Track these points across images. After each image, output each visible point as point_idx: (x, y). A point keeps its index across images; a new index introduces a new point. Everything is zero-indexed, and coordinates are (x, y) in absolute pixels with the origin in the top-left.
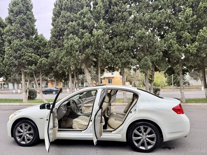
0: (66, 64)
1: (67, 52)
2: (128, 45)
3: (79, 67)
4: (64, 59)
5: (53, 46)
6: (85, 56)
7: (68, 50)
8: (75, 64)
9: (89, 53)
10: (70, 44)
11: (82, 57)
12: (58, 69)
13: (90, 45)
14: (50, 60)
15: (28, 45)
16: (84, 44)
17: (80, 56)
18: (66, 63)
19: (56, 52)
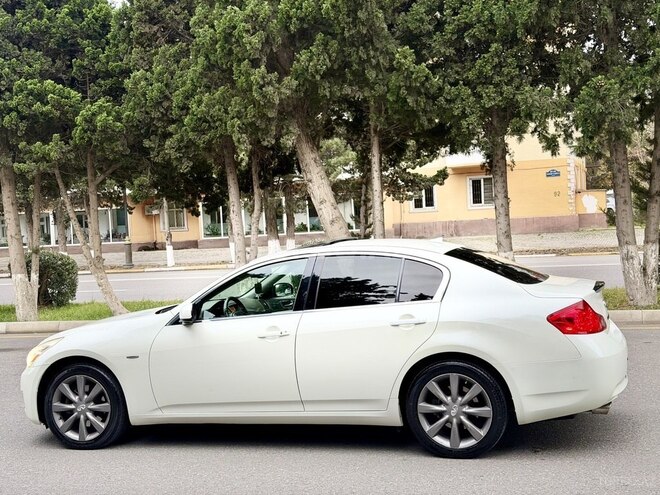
0: (210, 128)
1: (210, 67)
2: (512, 17)
3: (269, 141)
4: (200, 102)
5: (143, 39)
6: (296, 83)
7: (212, 58)
8: (251, 129)
9: (317, 71)
10: (224, 31)
11: (283, 90)
12: (174, 154)
13: (317, 30)
14: (133, 110)
15: (19, 37)
16: (287, 28)
17: (269, 89)
18: (206, 121)
19: (157, 69)
